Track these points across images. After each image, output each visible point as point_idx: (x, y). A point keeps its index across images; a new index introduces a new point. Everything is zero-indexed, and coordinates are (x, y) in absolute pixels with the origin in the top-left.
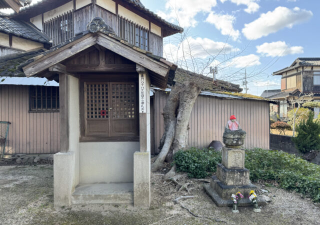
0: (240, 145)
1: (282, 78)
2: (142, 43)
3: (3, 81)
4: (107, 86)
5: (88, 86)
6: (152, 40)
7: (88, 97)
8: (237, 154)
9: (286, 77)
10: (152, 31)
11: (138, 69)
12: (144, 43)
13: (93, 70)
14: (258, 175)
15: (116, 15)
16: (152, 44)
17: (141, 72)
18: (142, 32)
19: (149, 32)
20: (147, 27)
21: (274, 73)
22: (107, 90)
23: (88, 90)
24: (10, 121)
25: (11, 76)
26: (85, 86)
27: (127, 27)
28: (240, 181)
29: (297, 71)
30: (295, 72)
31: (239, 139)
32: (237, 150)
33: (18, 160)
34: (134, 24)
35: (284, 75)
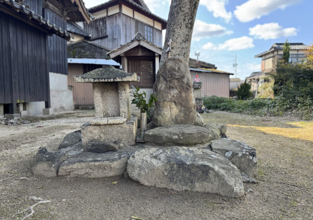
0: (200, 88)
1: (263, 60)
2: (149, 35)
3: (71, 60)
4: (140, 62)
5: (131, 62)
6: (155, 33)
7: (131, 68)
8: (198, 92)
9: (265, 59)
10: (156, 27)
11: (156, 55)
12: (150, 35)
13: (136, 55)
14: (211, 106)
15: (133, 18)
16: (155, 36)
17: (157, 56)
18: (149, 28)
19: (153, 27)
20: (152, 24)
21: (256, 56)
22: (140, 64)
23: (131, 64)
24: (72, 85)
25: (74, 58)
26: (130, 62)
27: (140, 26)
28: (199, 103)
29: (273, 54)
30: (272, 55)
31: (199, 86)
32: (198, 91)
33: (80, 107)
34: (144, 23)
35: (264, 58)
